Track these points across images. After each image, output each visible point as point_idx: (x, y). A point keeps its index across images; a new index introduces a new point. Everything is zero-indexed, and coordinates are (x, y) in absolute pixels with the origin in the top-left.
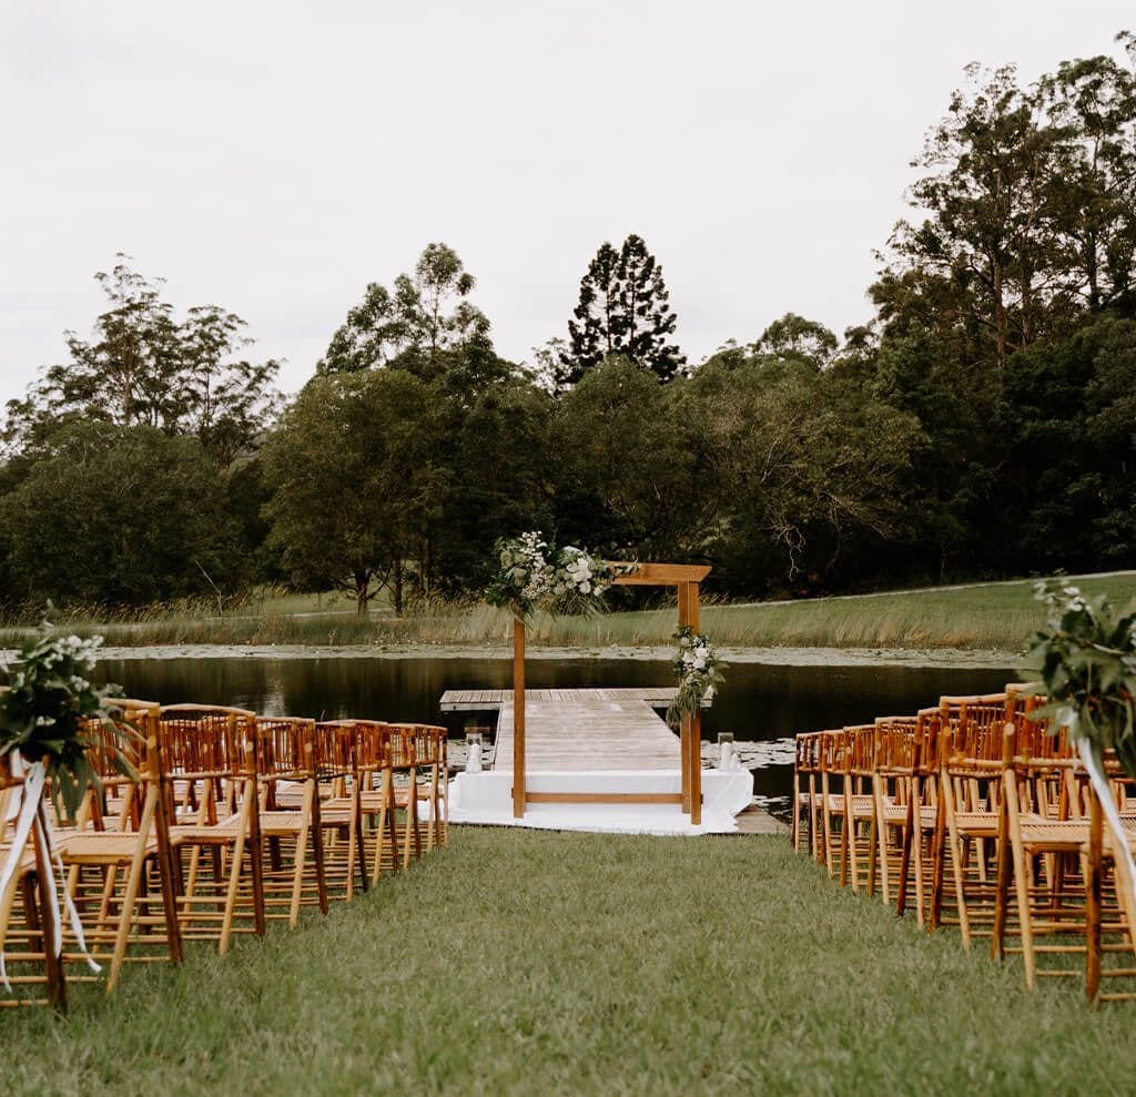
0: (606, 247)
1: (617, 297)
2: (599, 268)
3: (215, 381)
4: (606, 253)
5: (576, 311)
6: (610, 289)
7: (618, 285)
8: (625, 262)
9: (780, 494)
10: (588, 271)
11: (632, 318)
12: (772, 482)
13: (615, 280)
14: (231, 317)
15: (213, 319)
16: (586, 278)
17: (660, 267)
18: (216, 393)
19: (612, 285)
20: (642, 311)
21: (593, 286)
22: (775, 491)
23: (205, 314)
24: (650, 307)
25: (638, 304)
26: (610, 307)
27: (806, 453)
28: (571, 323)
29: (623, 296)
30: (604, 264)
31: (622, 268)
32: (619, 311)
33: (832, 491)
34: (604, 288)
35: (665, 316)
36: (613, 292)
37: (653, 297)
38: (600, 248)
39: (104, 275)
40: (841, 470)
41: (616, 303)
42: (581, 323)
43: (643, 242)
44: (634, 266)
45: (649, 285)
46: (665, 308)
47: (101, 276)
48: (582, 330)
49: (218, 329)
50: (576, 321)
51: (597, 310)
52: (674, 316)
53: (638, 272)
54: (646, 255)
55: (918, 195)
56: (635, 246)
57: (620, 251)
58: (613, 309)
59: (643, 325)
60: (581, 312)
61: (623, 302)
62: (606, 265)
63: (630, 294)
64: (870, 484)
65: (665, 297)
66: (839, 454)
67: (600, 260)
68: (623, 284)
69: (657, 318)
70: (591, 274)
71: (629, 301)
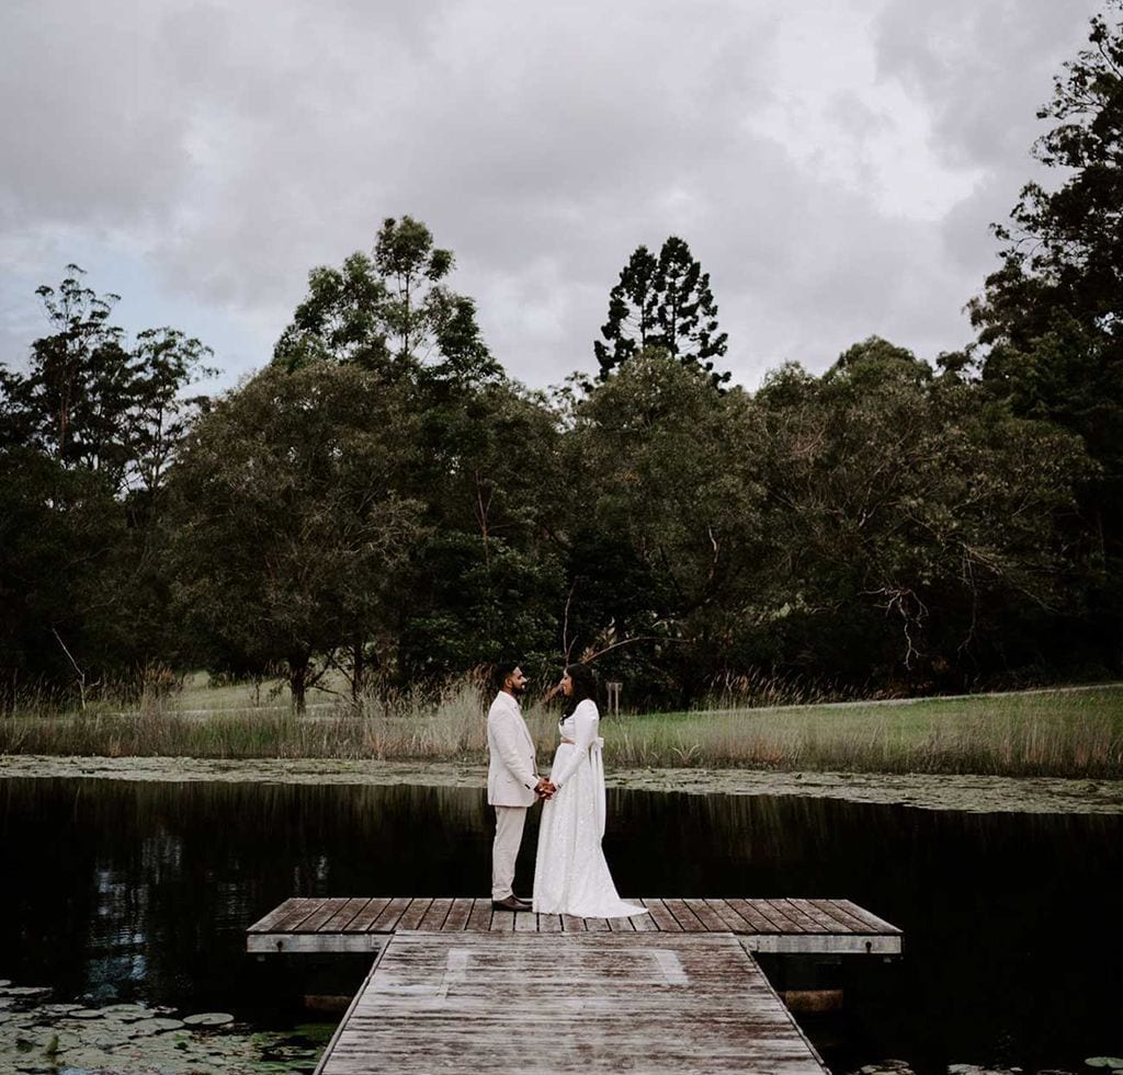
0: (642, 252)
1: (655, 312)
2: (632, 277)
3: (169, 420)
4: (641, 259)
5: (604, 329)
6: (645, 303)
7: (655, 297)
8: (664, 269)
9: (888, 544)
10: (619, 281)
11: (673, 338)
12: (874, 526)
13: (652, 291)
14: (193, 343)
15: (168, 345)
16: (616, 291)
17: (706, 276)
18: (168, 433)
19: (648, 298)
20: (684, 329)
21: (624, 299)
22: (879, 540)
23: (160, 339)
24: (694, 324)
25: (680, 321)
26: (646, 324)
27: (923, 484)
28: (597, 344)
29: (662, 311)
30: (639, 273)
31: (660, 277)
32: (658, 330)
33: (964, 538)
34: (638, 301)
35: (714, 336)
36: (650, 305)
37: (699, 312)
38: (633, 253)
39: (48, 289)
40: (975, 509)
41: (653, 321)
42: (611, 344)
43: (685, 246)
44: (675, 275)
45: (693, 298)
46: (713, 326)
47: (44, 291)
48: (612, 353)
49: (175, 356)
50: (604, 342)
51: (630, 329)
52: (724, 336)
53: (679, 282)
54: (690, 260)
55: (1052, 149)
56: (676, 250)
57: (657, 257)
58: (650, 327)
59: (687, 346)
60: (610, 330)
61: (662, 318)
62: (640, 274)
63: (670, 308)
64: (1018, 530)
65: (713, 312)
66: (970, 485)
67: (633, 267)
68: (662, 297)
69: (704, 337)
70: (623, 285)
71: (669, 317)
